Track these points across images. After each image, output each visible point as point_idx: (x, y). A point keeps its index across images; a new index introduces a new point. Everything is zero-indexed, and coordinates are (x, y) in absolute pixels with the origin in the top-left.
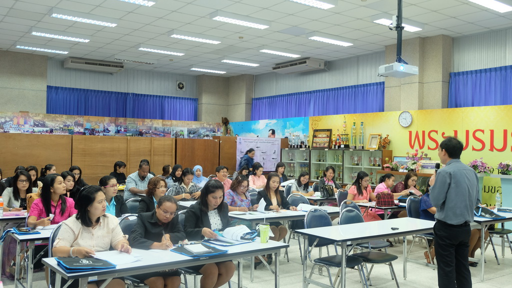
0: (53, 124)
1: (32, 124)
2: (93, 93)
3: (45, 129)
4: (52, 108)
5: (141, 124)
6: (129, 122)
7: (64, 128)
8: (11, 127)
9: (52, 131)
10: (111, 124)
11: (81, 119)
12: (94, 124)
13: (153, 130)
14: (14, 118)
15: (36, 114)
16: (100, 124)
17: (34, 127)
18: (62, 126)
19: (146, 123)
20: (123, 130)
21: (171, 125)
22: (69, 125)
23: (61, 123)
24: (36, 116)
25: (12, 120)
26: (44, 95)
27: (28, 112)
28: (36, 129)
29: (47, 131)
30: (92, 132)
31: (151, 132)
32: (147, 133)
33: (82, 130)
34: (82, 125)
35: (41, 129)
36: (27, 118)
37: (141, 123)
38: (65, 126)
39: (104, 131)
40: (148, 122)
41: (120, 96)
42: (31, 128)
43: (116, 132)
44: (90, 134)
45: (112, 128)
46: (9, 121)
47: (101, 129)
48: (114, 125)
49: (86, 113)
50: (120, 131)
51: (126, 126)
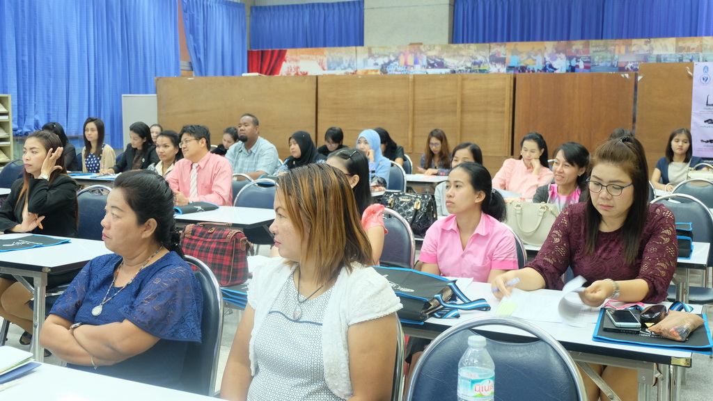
0: (456, 62)
1: (425, 63)
5: (623, 51)
6: (594, 49)
7: (473, 67)
8: (396, 70)
10: (557, 55)
11: (500, 49)
12: (525, 56)
13: (653, 62)
14: (400, 55)
15: (430, 46)
16: (536, 55)
17: (427, 68)
18: (469, 65)
19: (634, 49)
20: (581, 65)
21: (701, 49)
22: (481, 63)
23: (468, 59)
24: (430, 50)
25: (397, 59)
26: (444, 11)
27: (421, 44)
28: (431, 71)
29: (446, 75)
30: (522, 72)
33: (503, 70)
34: (503, 61)
35: (437, 71)
36: (418, 54)
37: (623, 49)
38: (475, 64)
39: (545, 69)
40: (640, 46)
42: (424, 70)
46: (394, 61)
47: (539, 65)
48: (563, 56)
50: (576, 69)
51: (589, 58)
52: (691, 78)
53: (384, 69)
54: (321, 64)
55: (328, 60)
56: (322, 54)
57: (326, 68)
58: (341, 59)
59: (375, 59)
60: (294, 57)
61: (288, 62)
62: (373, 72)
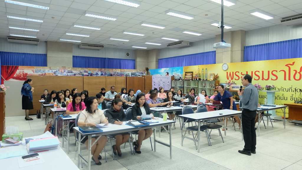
0: (76, 72)
1: (67, 72)
2: (91, 58)
3: (72, 74)
4: (75, 65)
6: (106, 70)
8: (59, 73)
9: (75, 75)
11: (87, 69)
12: (92, 71)
13: (117, 73)
16: (94, 71)
18: (79, 73)
20: (104, 74)
21: (124, 71)
22: (82, 72)
23: (79, 71)
24: (68, 69)
25: (59, 70)
26: (72, 60)
27: (66, 67)
28: (69, 74)
29: (73, 75)
30: (91, 75)
32: (114, 75)
33: (87, 74)
34: (87, 72)
35: (71, 74)
36: (65, 69)
37: (111, 71)
38: (80, 72)
39: (96, 74)
40: (114, 70)
41: (102, 59)
42: (67, 73)
43: (101, 75)
44: (91, 76)
45: (100, 73)
47: (95, 73)
48: (100, 71)
49: (89, 67)
51: (105, 72)
53: (55, 73)
54: (33, 71)
55: (36, 70)
56: (34, 68)
57: (35, 72)
58: (40, 70)
59: (52, 70)
60: (22, 68)
61: (19, 70)
62: (51, 74)
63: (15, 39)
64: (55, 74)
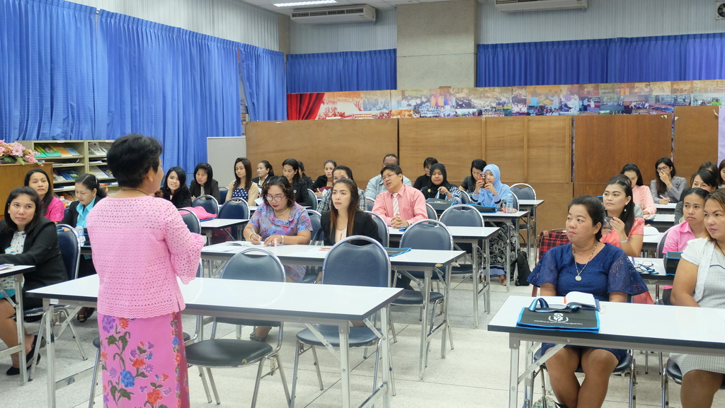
0: (482, 103)
1: (454, 104)
2: (550, 47)
3: (471, 111)
4: (483, 79)
5: (627, 93)
6: (603, 91)
7: (498, 107)
8: (428, 110)
9: (480, 113)
10: (572, 96)
11: (522, 92)
12: (543, 97)
13: (652, 102)
14: (431, 97)
15: (458, 89)
16: (552, 97)
17: (456, 108)
18: (494, 105)
19: (636, 90)
20: (592, 105)
21: (691, 90)
22: (505, 103)
23: (493, 100)
24: (458, 93)
25: (428, 101)
26: (470, 60)
27: (450, 87)
28: (460, 111)
29: (474, 114)
30: (541, 110)
31: (647, 105)
32: (639, 108)
33: (525, 110)
34: (524, 102)
35: (466, 111)
36: (448, 96)
37: (627, 91)
38: (499, 104)
39: (561, 108)
40: (641, 88)
41: (597, 45)
42: (453, 110)
43: (580, 110)
44: (537, 114)
45: (575, 104)
46: (426, 102)
47: (556, 105)
48: (576, 97)
49: (541, 81)
50: (588, 108)
51: (599, 98)
52: (717, 118)
53: (416, 109)
54: (357, 105)
55: (364, 101)
56: (360, 96)
57: (362, 109)
58: (377, 100)
59: (408, 100)
60: (332, 99)
61: (325, 104)
62: (407, 113)
63: (306, 15)
64: (418, 112)
